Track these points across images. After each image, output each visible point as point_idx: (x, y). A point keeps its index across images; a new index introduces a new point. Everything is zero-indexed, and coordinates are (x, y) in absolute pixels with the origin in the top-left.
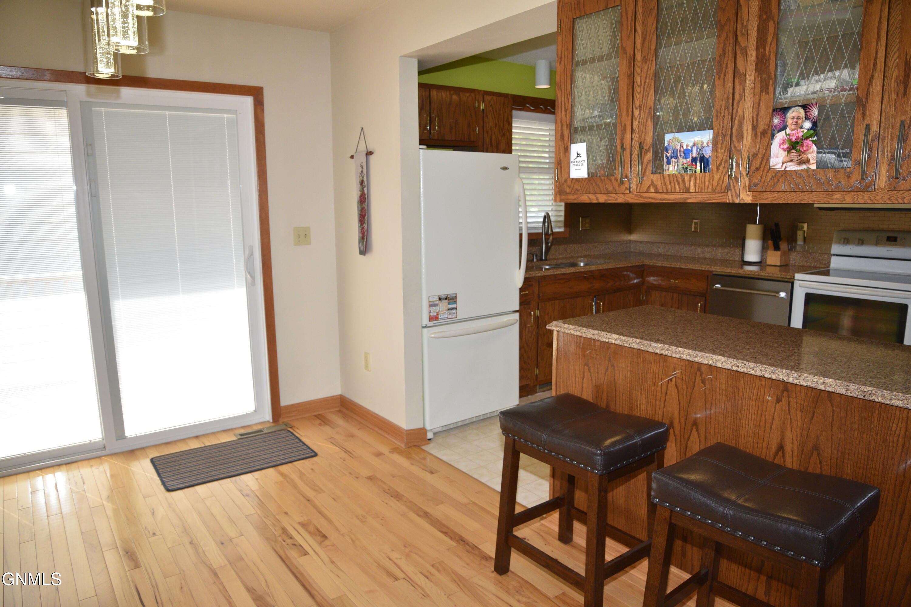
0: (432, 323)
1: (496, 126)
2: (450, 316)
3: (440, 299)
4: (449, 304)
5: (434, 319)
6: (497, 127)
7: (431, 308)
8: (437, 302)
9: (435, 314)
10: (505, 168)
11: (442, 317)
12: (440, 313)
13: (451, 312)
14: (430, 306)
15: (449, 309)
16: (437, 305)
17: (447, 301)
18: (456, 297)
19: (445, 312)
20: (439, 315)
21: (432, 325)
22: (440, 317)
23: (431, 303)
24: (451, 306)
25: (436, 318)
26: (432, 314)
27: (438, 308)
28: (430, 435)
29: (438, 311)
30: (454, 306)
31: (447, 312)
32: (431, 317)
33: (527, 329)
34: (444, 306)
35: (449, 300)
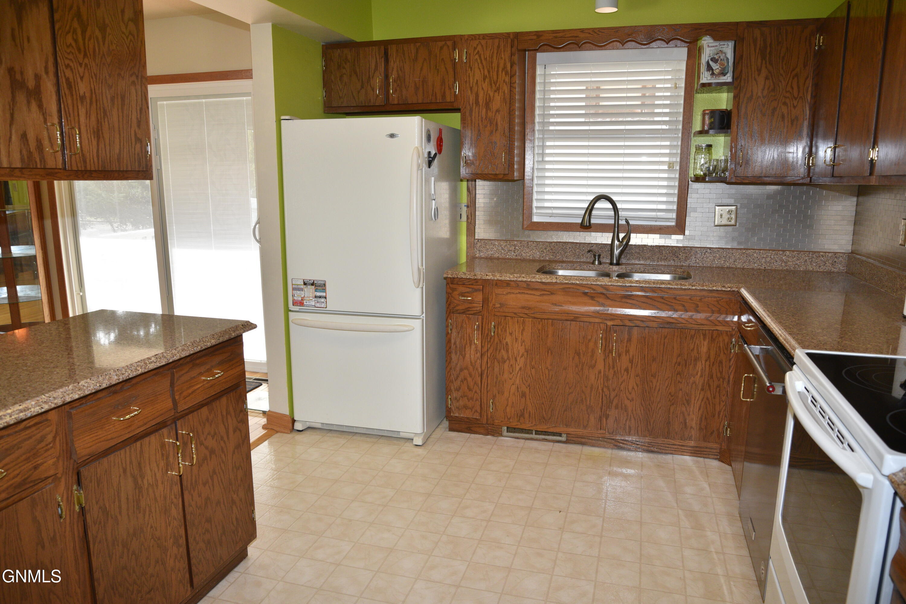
0: (296, 308)
1: (484, 79)
2: (318, 305)
3: (305, 284)
4: (316, 291)
5: (299, 305)
6: (487, 80)
7: (295, 291)
8: (302, 287)
9: (300, 299)
10: (392, 136)
11: (307, 303)
12: (305, 299)
13: (319, 300)
14: (294, 289)
15: (316, 297)
16: (302, 290)
17: (313, 287)
18: (325, 285)
19: (312, 299)
20: (305, 301)
21: (298, 310)
22: (305, 304)
23: (294, 286)
24: (318, 294)
25: (301, 303)
26: (295, 298)
27: (303, 293)
28: (298, 426)
29: (302, 296)
30: (324, 294)
31: (313, 300)
32: (295, 301)
33: (473, 347)
34: (309, 292)
35: (316, 286)
